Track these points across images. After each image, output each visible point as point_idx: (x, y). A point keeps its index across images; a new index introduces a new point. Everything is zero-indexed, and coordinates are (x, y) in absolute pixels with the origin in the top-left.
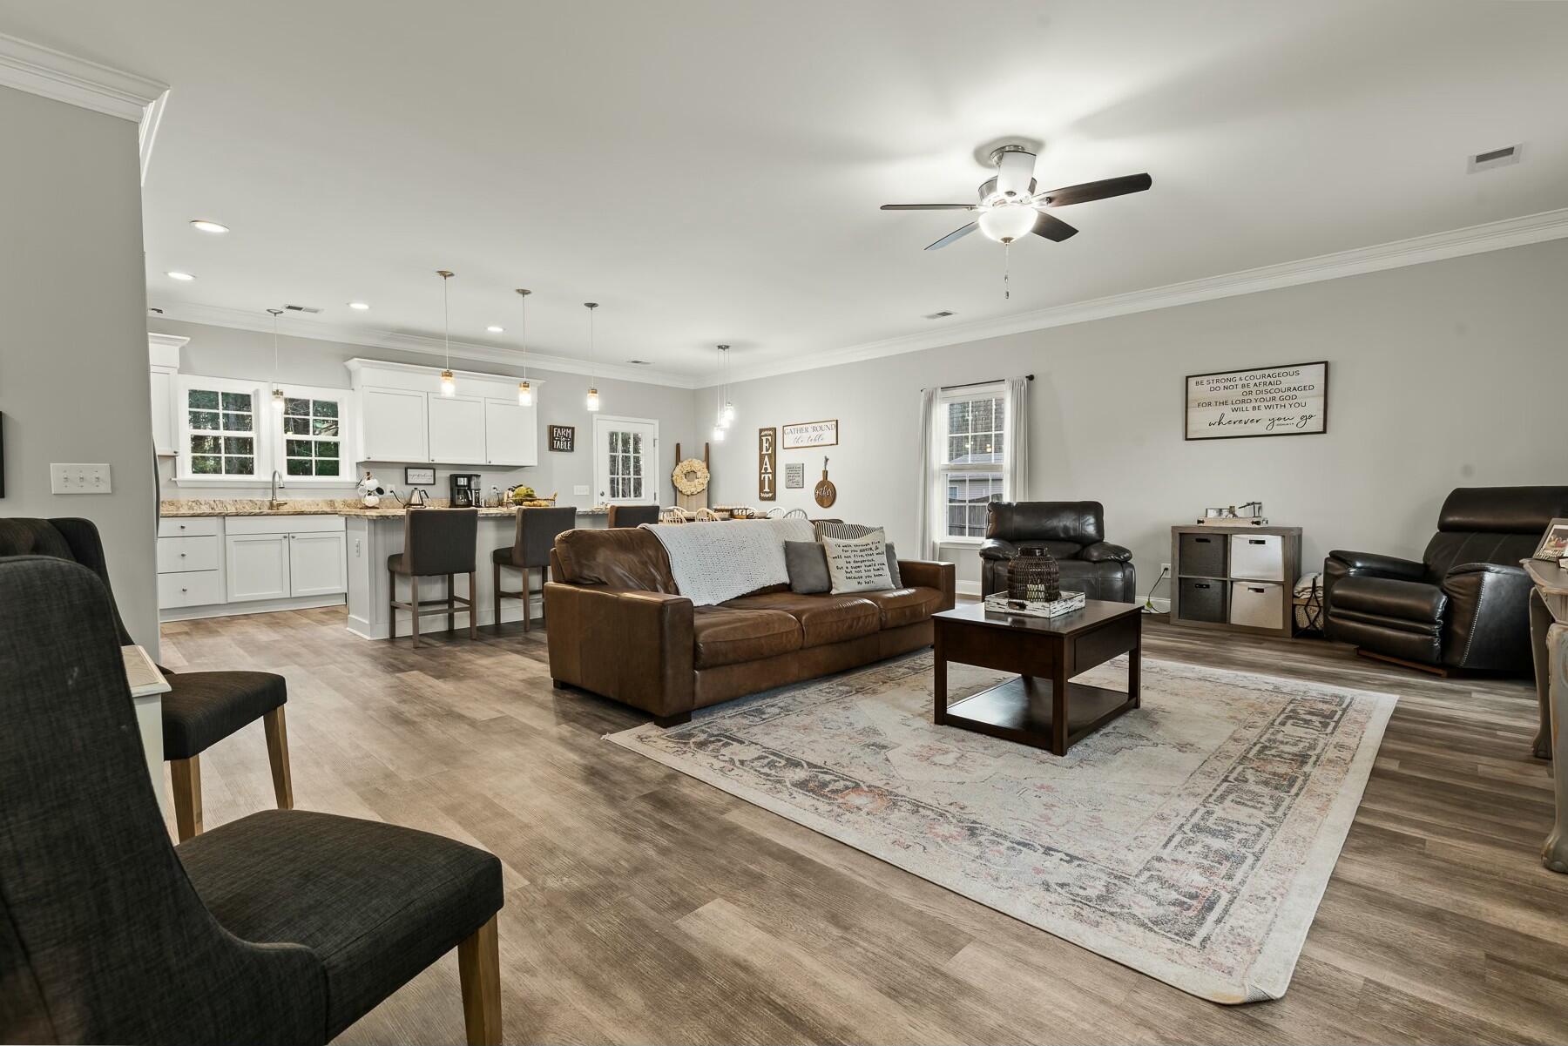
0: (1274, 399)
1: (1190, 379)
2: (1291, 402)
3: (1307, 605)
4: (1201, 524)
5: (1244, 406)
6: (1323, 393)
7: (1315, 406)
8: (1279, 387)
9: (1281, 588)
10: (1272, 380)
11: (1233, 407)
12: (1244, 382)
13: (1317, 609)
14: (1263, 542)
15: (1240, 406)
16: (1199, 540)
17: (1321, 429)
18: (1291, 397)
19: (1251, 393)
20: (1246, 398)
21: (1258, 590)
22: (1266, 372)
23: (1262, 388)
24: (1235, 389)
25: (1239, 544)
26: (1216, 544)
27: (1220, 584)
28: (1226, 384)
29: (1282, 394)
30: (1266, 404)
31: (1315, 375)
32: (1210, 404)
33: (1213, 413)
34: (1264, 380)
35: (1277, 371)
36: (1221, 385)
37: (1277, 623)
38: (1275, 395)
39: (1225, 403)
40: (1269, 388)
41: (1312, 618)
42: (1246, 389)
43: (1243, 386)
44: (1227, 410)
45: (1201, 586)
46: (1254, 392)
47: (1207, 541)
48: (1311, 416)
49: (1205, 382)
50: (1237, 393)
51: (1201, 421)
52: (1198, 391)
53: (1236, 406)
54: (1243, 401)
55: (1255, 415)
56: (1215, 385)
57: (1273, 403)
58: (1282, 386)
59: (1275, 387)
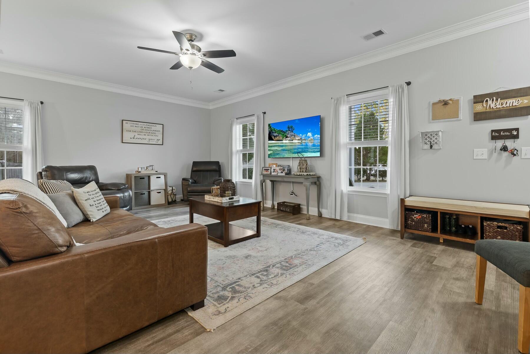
0: (150, 133)
1: (123, 121)
2: (154, 134)
3: (171, 195)
4: (140, 173)
5: (141, 133)
6: (162, 133)
7: (160, 137)
8: (151, 129)
9: (164, 191)
10: (149, 127)
11: (138, 133)
12: (141, 126)
13: (173, 195)
14: (160, 177)
15: (140, 133)
16: (140, 178)
17: (162, 144)
18: (154, 133)
19: (143, 130)
20: (142, 131)
21: (158, 193)
22: (148, 124)
23: (146, 129)
24: (138, 128)
25: (153, 179)
26: (146, 179)
27: (147, 192)
28: (136, 125)
29: (152, 132)
30: (148, 134)
31: (160, 128)
32: (130, 131)
33: (132, 135)
34: (147, 126)
35: (151, 124)
36: (134, 125)
37: (163, 202)
38: (150, 132)
39: (135, 132)
40: (149, 129)
41: (172, 198)
42: (142, 128)
43: (141, 127)
44: (136, 134)
45: (142, 194)
46: (144, 130)
47: (144, 178)
48: (159, 140)
49: (129, 123)
50: (139, 129)
51: (127, 136)
52: (126, 126)
53: (139, 133)
54: (141, 132)
55: (145, 137)
56: (132, 125)
57: (150, 134)
58: (152, 129)
59: (150, 129)
